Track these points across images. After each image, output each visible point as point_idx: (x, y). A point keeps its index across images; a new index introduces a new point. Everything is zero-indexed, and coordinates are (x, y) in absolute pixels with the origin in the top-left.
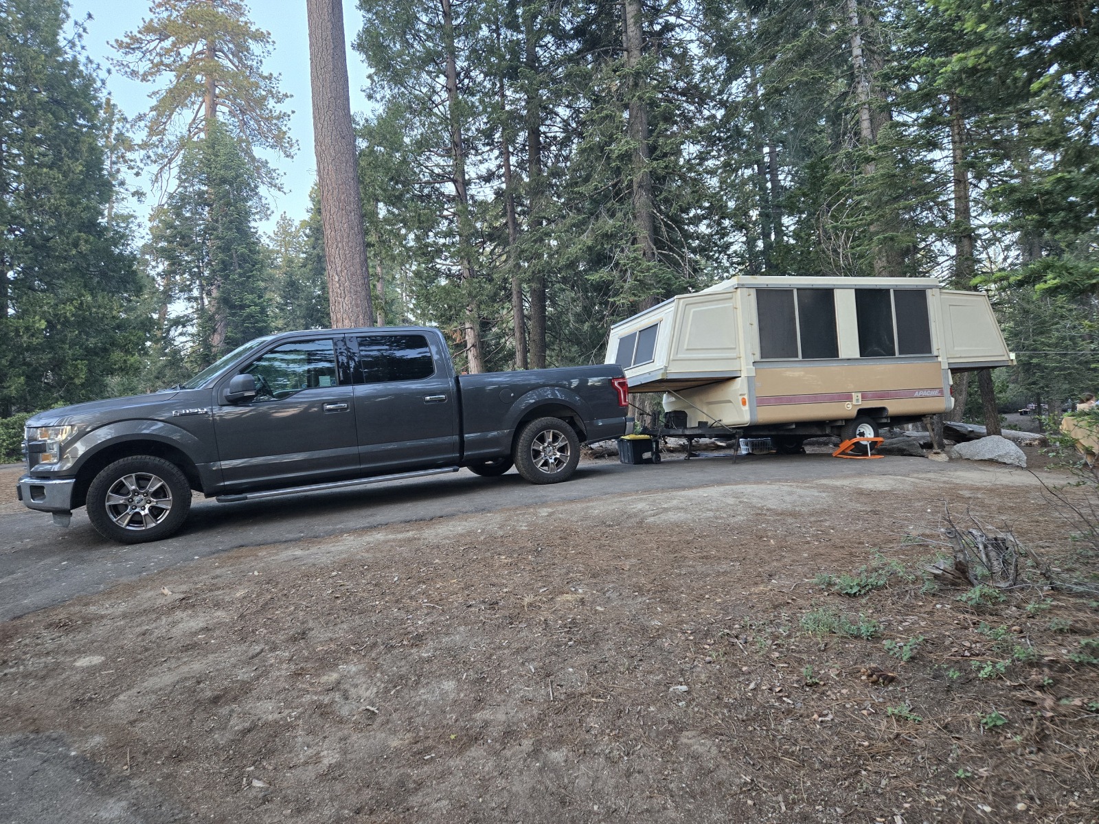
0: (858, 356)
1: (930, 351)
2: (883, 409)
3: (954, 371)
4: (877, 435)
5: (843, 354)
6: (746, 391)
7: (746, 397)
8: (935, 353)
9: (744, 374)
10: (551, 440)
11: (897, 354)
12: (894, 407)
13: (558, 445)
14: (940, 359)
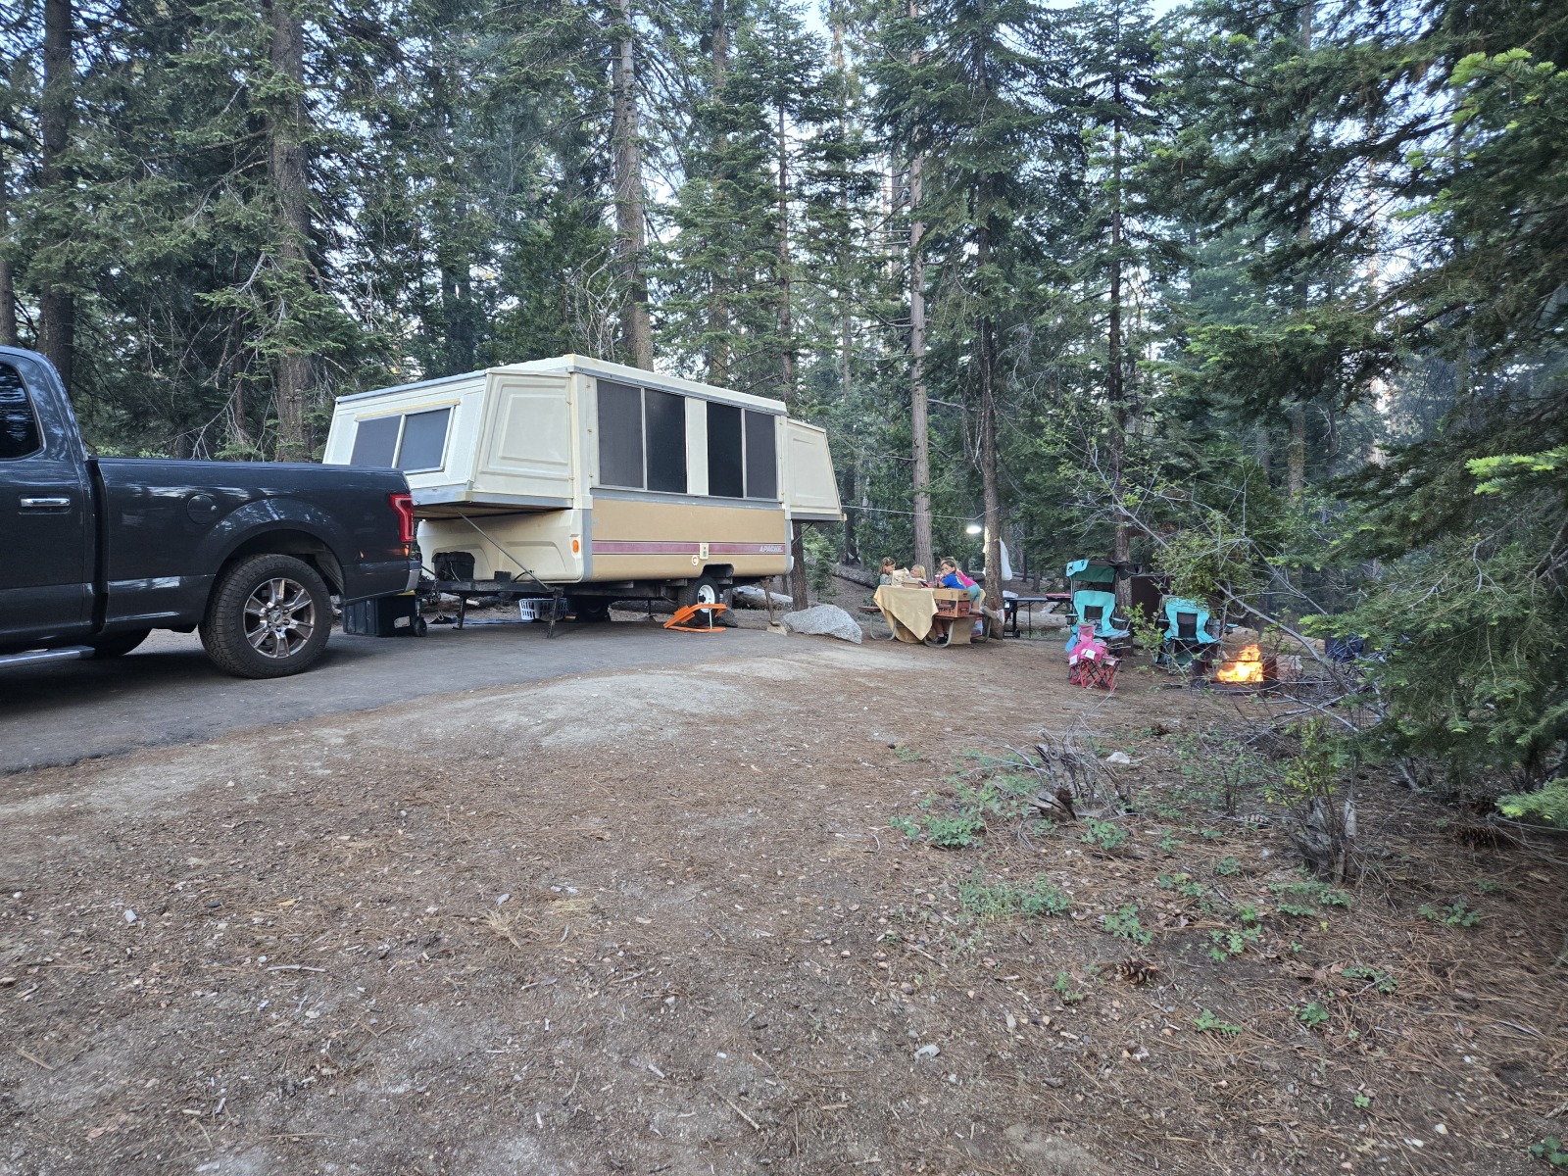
0: (706, 493)
1: (775, 496)
2: (729, 567)
3: (797, 522)
4: (717, 601)
5: (690, 491)
6: (579, 530)
7: (579, 539)
8: (780, 498)
9: (577, 505)
10: (281, 596)
11: (745, 497)
12: (741, 565)
13: (293, 606)
14: (784, 506)
